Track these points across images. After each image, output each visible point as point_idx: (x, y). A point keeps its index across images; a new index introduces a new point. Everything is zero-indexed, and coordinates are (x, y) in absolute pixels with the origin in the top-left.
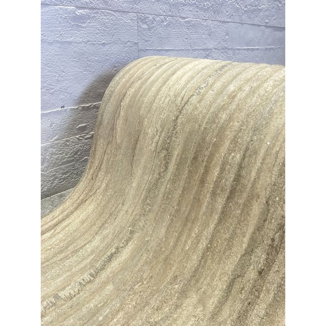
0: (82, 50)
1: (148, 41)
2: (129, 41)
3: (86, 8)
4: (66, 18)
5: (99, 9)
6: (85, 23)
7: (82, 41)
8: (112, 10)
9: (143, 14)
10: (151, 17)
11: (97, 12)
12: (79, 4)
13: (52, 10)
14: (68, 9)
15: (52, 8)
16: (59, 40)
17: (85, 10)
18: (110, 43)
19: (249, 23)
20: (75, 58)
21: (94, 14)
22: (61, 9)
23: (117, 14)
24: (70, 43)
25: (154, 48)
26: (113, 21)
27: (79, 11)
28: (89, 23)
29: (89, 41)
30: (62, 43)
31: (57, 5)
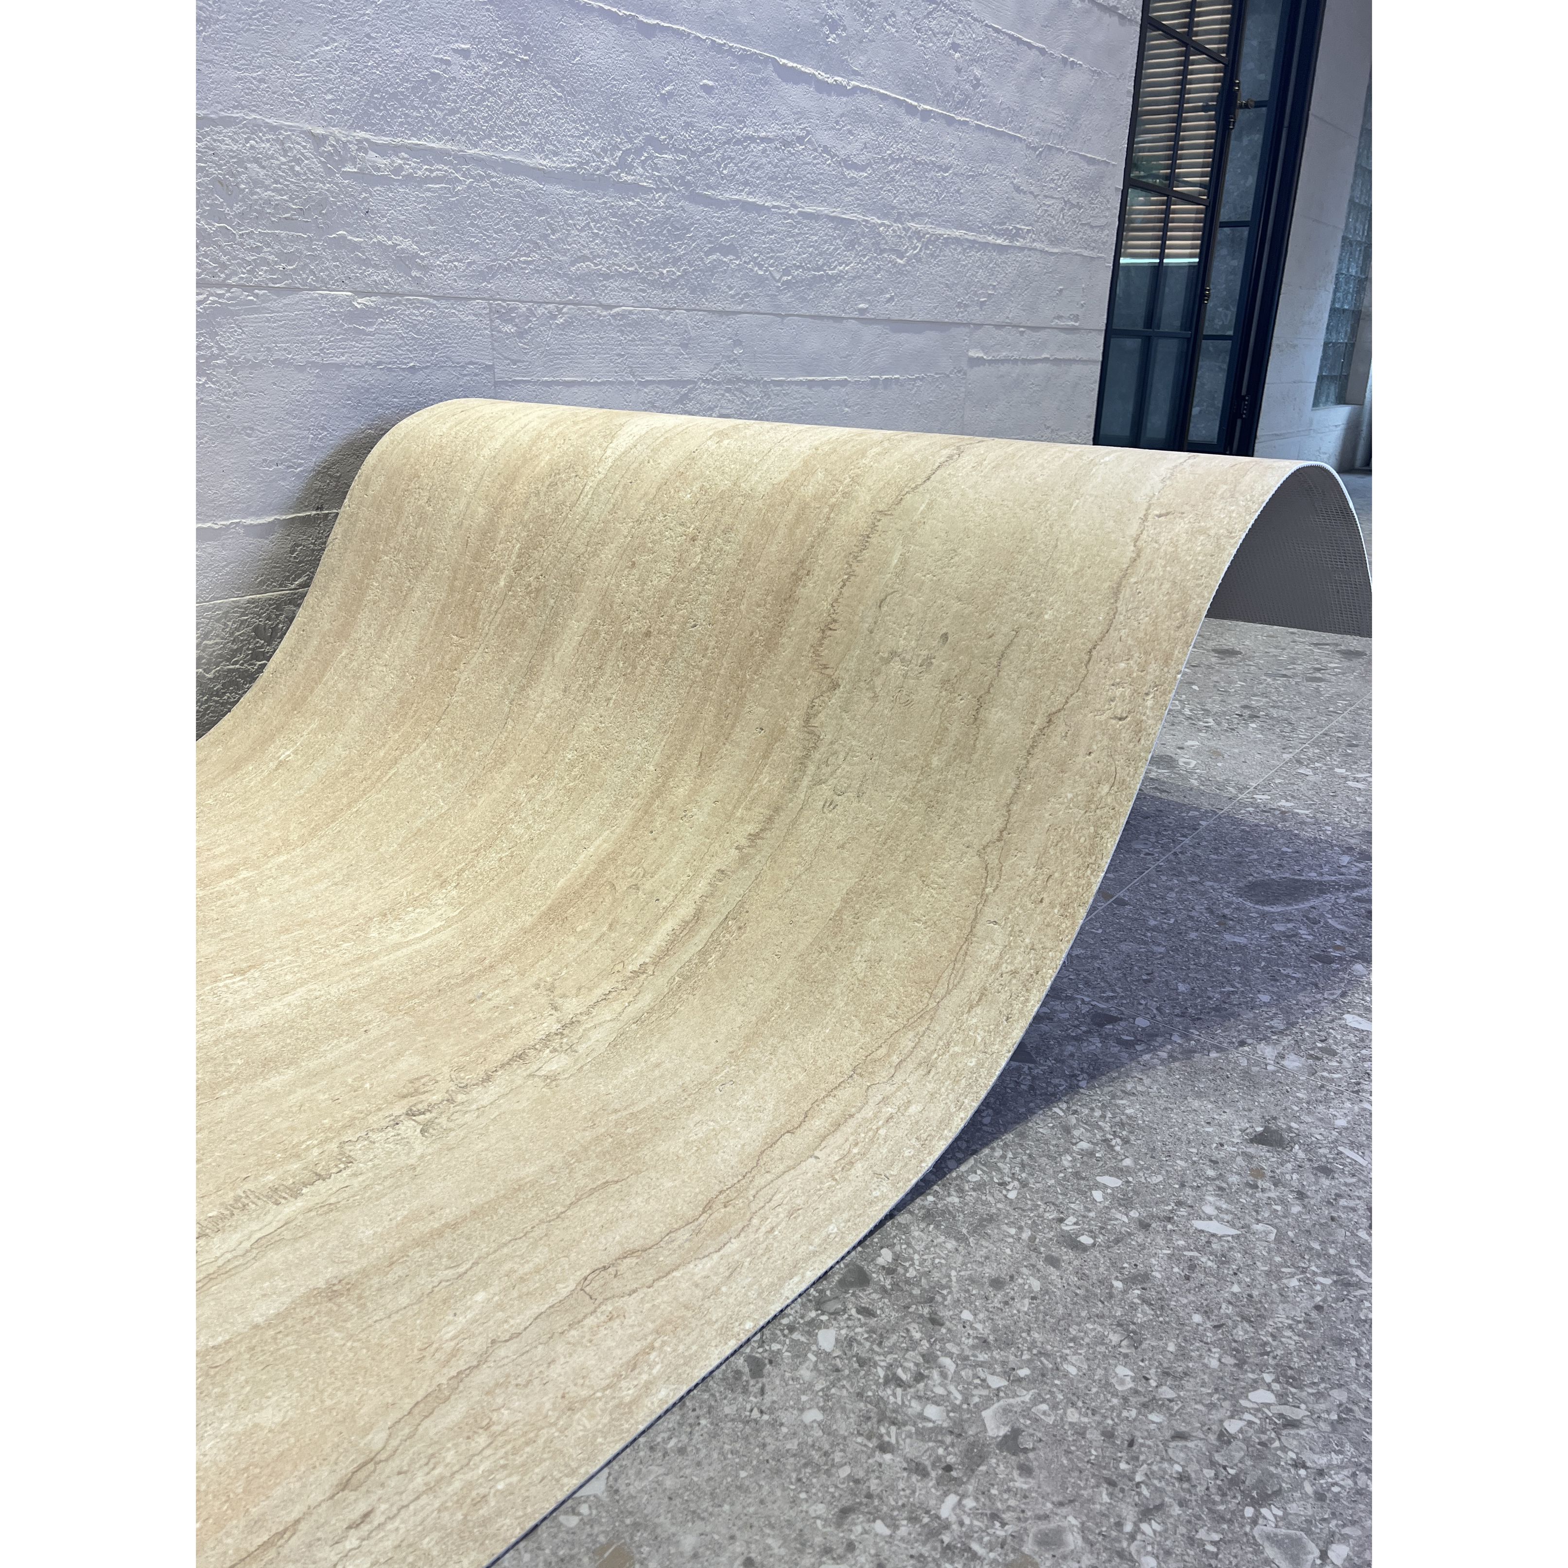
0: (365, 382)
1: (520, 361)
2: (471, 363)
3: (376, 294)
4: (332, 315)
5: (403, 295)
6: (371, 324)
7: (366, 363)
8: (431, 297)
9: (504, 301)
10: (523, 308)
11: (399, 301)
12: (360, 286)
13: (306, 300)
14: (337, 296)
15: (305, 295)
16: (319, 360)
17: (373, 298)
18: (427, 367)
19: (804, 312)
20: (349, 399)
21: (391, 305)
22: (323, 296)
23: (442, 304)
24: (340, 367)
25: (535, 379)
26: (435, 318)
27: (360, 300)
28: (382, 324)
29: (379, 363)
30: (324, 367)
31: (316, 289)
